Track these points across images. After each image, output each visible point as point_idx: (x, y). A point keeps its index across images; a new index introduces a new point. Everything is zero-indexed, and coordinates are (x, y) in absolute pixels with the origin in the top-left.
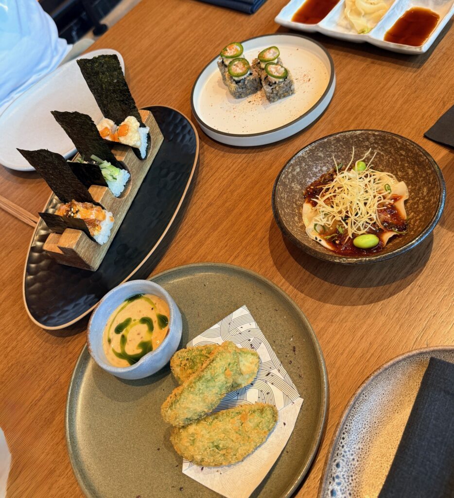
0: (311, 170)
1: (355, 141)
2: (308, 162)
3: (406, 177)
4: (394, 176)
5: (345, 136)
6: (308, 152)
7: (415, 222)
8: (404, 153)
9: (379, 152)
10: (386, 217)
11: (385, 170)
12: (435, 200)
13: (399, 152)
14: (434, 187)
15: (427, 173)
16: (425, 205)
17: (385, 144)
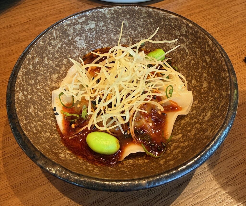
0: (108, 34)
1: (166, 25)
2: (108, 24)
3: (198, 88)
4: (186, 82)
5: (158, 14)
6: (112, 12)
7: (175, 148)
8: (208, 60)
9: (186, 48)
10: (146, 124)
11: (182, 70)
12: (211, 133)
13: (204, 56)
14: (219, 117)
15: (221, 95)
16: (198, 134)
17: (194, 41)
